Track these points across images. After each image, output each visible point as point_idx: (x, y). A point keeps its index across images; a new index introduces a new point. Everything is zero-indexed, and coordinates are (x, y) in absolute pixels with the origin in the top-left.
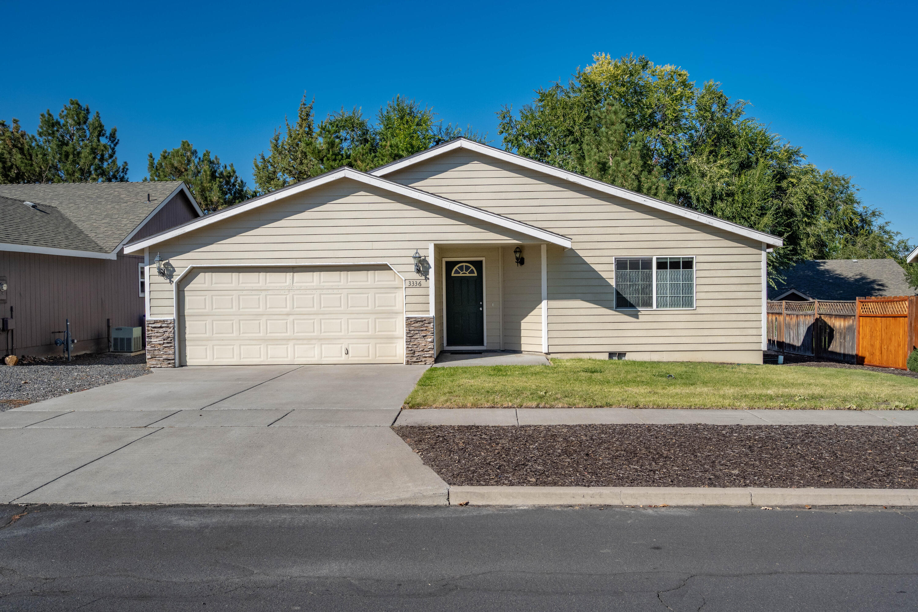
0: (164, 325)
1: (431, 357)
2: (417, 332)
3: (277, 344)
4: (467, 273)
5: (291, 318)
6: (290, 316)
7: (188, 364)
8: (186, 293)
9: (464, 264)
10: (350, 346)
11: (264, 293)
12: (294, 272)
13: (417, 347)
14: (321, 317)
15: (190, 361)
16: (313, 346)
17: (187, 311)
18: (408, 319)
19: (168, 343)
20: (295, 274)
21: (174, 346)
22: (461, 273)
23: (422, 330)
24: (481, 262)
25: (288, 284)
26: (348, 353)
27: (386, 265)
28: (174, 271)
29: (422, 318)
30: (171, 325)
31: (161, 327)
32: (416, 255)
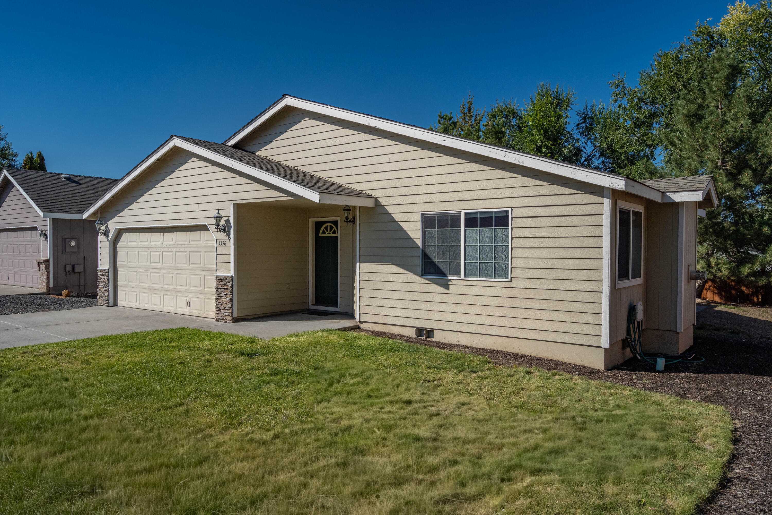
0: (104, 274)
1: (229, 315)
2: (222, 290)
3: (156, 294)
4: (331, 233)
5: (162, 271)
6: (162, 270)
7: (119, 305)
8: (118, 249)
9: (329, 224)
10: (192, 299)
11: (150, 250)
12: (164, 233)
13: (221, 305)
14: (176, 272)
15: (120, 303)
16: (172, 297)
17: (119, 264)
18: (217, 277)
19: (106, 287)
20: (165, 234)
21: (109, 291)
22: (327, 233)
23: (225, 289)
24: (337, 221)
25: (159, 243)
26: (189, 306)
27: (205, 226)
28: (109, 232)
29: (225, 277)
30: (107, 274)
31: (103, 275)
32: (218, 215)
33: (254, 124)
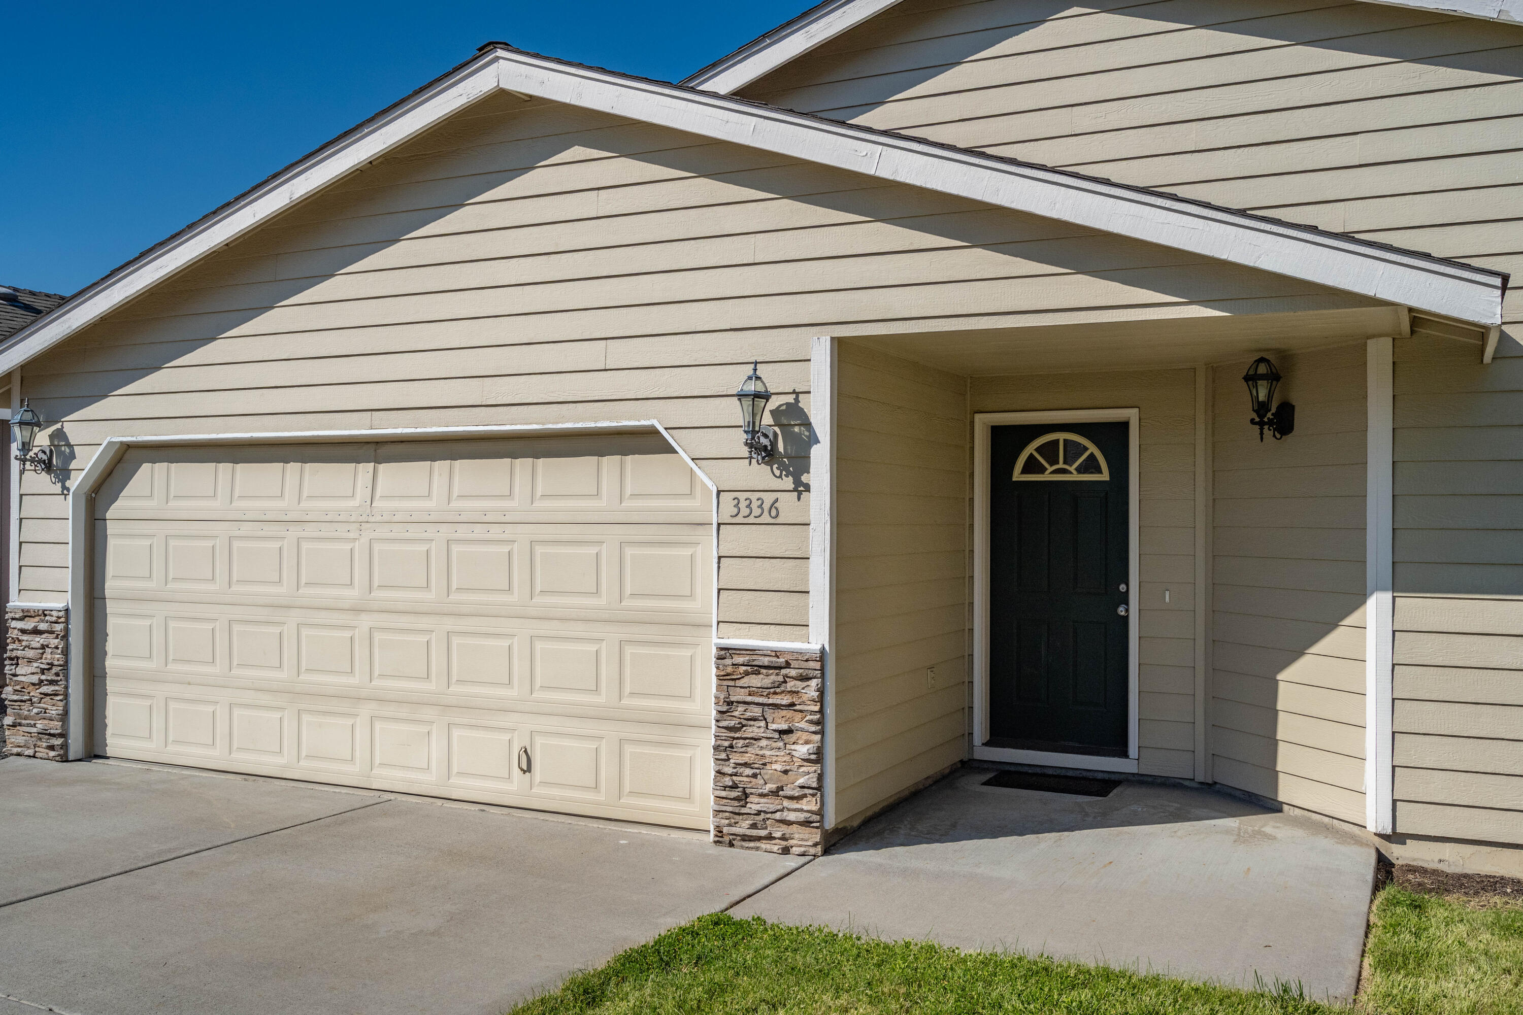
0: (43, 626)
1: (806, 823)
2: (756, 711)
3: (325, 713)
4: (1072, 469)
5: (365, 622)
6: (364, 616)
7: (110, 752)
8: (112, 528)
9: (1061, 436)
10: (539, 741)
11: (295, 532)
12: (378, 461)
13: (755, 776)
14: (449, 624)
15: (114, 744)
16: (424, 729)
17: (112, 586)
18: (725, 652)
19: (51, 682)
20: (382, 467)
21: (66, 696)
22: (1051, 469)
23: (776, 706)
24: (1123, 427)
25: (355, 503)
26: (529, 769)
27: (652, 432)
28: (72, 456)
29: (777, 654)
30: (58, 628)
31: (36, 632)
32: (751, 387)
33: (814, 27)
